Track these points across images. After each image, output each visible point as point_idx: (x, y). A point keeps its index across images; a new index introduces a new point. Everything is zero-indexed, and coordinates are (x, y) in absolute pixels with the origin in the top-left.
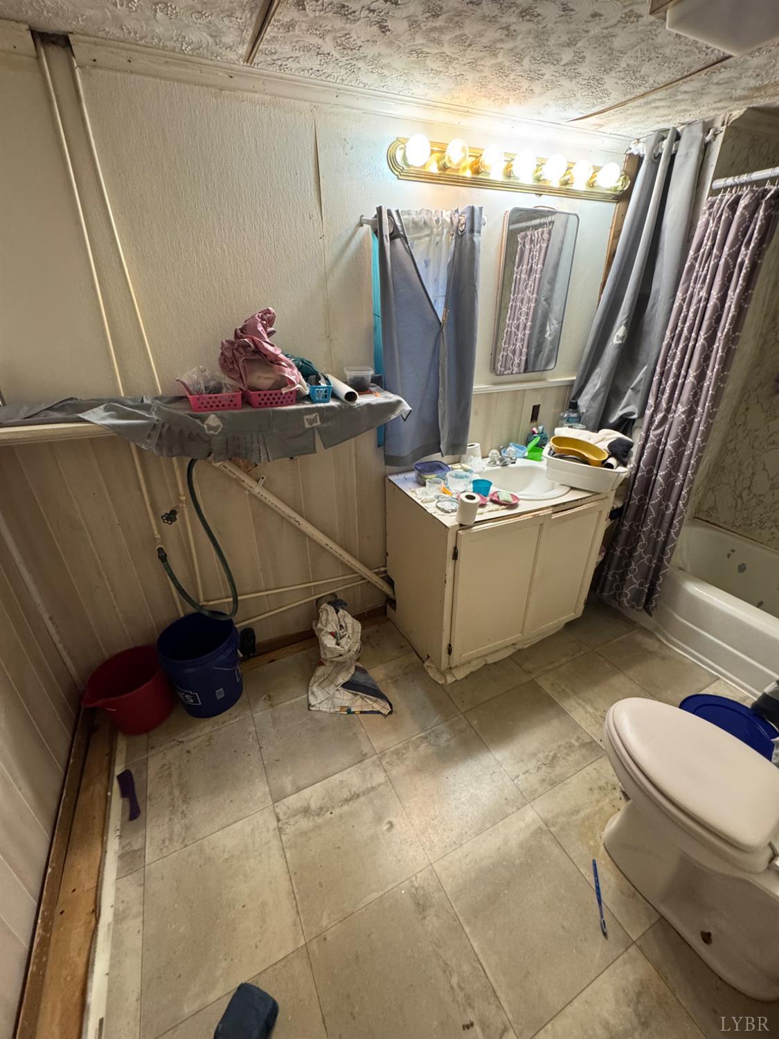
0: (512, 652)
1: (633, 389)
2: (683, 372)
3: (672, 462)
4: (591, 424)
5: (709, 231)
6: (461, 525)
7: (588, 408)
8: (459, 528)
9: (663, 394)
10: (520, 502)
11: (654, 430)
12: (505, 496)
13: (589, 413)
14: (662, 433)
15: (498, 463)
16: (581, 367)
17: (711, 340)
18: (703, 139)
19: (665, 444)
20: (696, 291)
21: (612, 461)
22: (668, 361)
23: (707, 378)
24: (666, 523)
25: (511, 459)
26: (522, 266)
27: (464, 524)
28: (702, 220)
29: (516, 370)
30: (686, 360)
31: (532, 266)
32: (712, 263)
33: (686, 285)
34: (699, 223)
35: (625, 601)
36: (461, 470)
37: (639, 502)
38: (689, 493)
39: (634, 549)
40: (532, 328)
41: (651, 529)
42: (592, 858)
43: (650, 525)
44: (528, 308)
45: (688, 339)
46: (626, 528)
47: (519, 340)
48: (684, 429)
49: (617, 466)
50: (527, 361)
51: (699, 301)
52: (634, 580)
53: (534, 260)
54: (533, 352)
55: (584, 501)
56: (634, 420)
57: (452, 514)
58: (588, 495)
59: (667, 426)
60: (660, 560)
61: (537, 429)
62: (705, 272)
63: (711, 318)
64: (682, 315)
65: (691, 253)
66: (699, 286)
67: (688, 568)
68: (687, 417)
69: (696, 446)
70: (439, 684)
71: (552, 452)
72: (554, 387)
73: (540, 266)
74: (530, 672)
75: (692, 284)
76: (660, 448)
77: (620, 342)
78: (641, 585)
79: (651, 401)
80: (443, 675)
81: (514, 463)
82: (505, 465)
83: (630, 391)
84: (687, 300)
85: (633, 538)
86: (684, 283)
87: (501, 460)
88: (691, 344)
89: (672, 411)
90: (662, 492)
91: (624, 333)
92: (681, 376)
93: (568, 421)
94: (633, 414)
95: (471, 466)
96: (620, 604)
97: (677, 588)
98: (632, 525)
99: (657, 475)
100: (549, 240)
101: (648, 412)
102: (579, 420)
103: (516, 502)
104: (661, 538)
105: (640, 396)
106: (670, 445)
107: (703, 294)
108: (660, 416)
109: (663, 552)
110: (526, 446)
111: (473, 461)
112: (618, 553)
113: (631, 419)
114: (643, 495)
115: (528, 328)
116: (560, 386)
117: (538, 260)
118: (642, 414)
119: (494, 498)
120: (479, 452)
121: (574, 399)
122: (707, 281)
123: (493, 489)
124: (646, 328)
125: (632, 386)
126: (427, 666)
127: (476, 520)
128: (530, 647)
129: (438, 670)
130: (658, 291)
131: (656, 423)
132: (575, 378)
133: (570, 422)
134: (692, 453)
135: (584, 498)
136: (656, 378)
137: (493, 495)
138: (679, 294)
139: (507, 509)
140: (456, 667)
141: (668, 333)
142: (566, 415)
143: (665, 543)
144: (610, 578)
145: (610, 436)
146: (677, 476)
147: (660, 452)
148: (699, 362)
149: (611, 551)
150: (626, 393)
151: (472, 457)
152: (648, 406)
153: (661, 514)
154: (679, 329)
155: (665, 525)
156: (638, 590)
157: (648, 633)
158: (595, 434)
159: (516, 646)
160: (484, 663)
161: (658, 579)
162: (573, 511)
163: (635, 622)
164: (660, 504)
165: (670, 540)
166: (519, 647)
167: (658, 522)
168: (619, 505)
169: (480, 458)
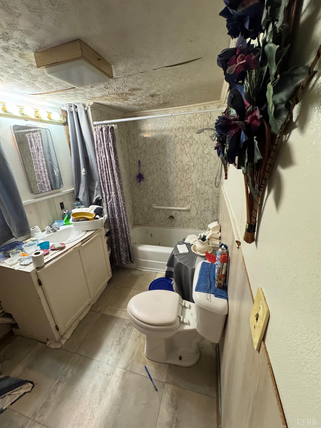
0: (90, 308)
1: (96, 189)
2: (109, 181)
3: (118, 211)
4: (87, 205)
5: (98, 137)
6: (37, 268)
7: (83, 199)
8: (36, 270)
9: (106, 189)
10: (66, 245)
11: (108, 201)
12: (57, 245)
13: (84, 201)
14: (111, 202)
15: (51, 231)
16: (75, 184)
17: (112, 170)
18: (85, 109)
19: (113, 205)
20: (102, 155)
21: (97, 216)
22: (103, 178)
23: (116, 182)
24: (124, 231)
25: (57, 228)
26: (33, 147)
27: (38, 267)
28: (94, 134)
29: (47, 189)
30: (108, 177)
31: (38, 147)
32: (103, 147)
33: (98, 154)
34: (94, 135)
35: (124, 263)
36: (31, 241)
37: (114, 227)
38: (127, 219)
39: (119, 244)
40: (48, 172)
41: (121, 235)
42: (144, 366)
43: (120, 233)
44: (43, 164)
45: (106, 171)
46: (114, 237)
47: (44, 177)
48: (117, 199)
49: (100, 218)
50: (51, 185)
51: (104, 159)
52: (124, 254)
53: (38, 145)
54: (52, 181)
55: (93, 234)
56: (101, 200)
57: (31, 265)
58: (94, 231)
59: (112, 199)
60: (128, 243)
61: (66, 212)
62: (102, 150)
63: (109, 164)
64: (101, 163)
65: (95, 144)
66: (102, 154)
67: (137, 242)
68: (116, 195)
69: (122, 204)
70: (58, 348)
71: (74, 220)
72: (67, 194)
73: (41, 147)
74: (100, 311)
75: (100, 154)
76: (113, 207)
77: (85, 174)
78: (126, 254)
79: (103, 192)
80: (59, 342)
81: (59, 229)
82: (55, 231)
83: (95, 190)
84: (100, 159)
85: (117, 239)
86: (97, 153)
87: (52, 230)
88: (107, 172)
89: (111, 194)
90: (119, 221)
91: (85, 171)
92: (109, 183)
93: (77, 206)
94: (100, 198)
95: (37, 238)
96: (123, 264)
97: (136, 250)
98: (115, 235)
99: (115, 216)
100: (41, 137)
101: (104, 196)
102: (82, 204)
103: (64, 246)
104: (125, 237)
105: (99, 191)
106: (115, 205)
107: (104, 156)
108: (108, 197)
109: (128, 241)
110: (63, 220)
111: (37, 235)
112: (115, 247)
113: (100, 200)
114: (114, 224)
115: (46, 172)
116: (69, 193)
117: (40, 145)
118: (103, 197)
119: (52, 248)
120: (39, 230)
121: (77, 197)
122: (104, 152)
123: (51, 244)
124: (92, 168)
125: (96, 188)
126: (49, 344)
127: (45, 262)
128: (97, 301)
129: (56, 342)
130: (90, 156)
131: (108, 199)
132: (74, 189)
133: (79, 206)
134: (122, 206)
135: (93, 233)
136: (102, 184)
137: (52, 247)
138: (97, 157)
139: (60, 250)
140: (65, 333)
141: (99, 169)
142: (76, 204)
143: (127, 238)
144: (116, 257)
145: (94, 208)
146: (121, 215)
147: (113, 208)
148: (112, 177)
149: (112, 247)
150: (94, 191)
151: (36, 233)
152: (103, 194)
153: (122, 228)
154: (102, 168)
155: (125, 232)
156: (126, 257)
157: (135, 269)
158: (88, 208)
159: (91, 305)
160: (79, 321)
161: (130, 250)
162: (90, 240)
163: (130, 268)
164: (120, 225)
165: (128, 236)
166: (92, 303)
167: (122, 232)
168: (108, 230)
169: (41, 232)
